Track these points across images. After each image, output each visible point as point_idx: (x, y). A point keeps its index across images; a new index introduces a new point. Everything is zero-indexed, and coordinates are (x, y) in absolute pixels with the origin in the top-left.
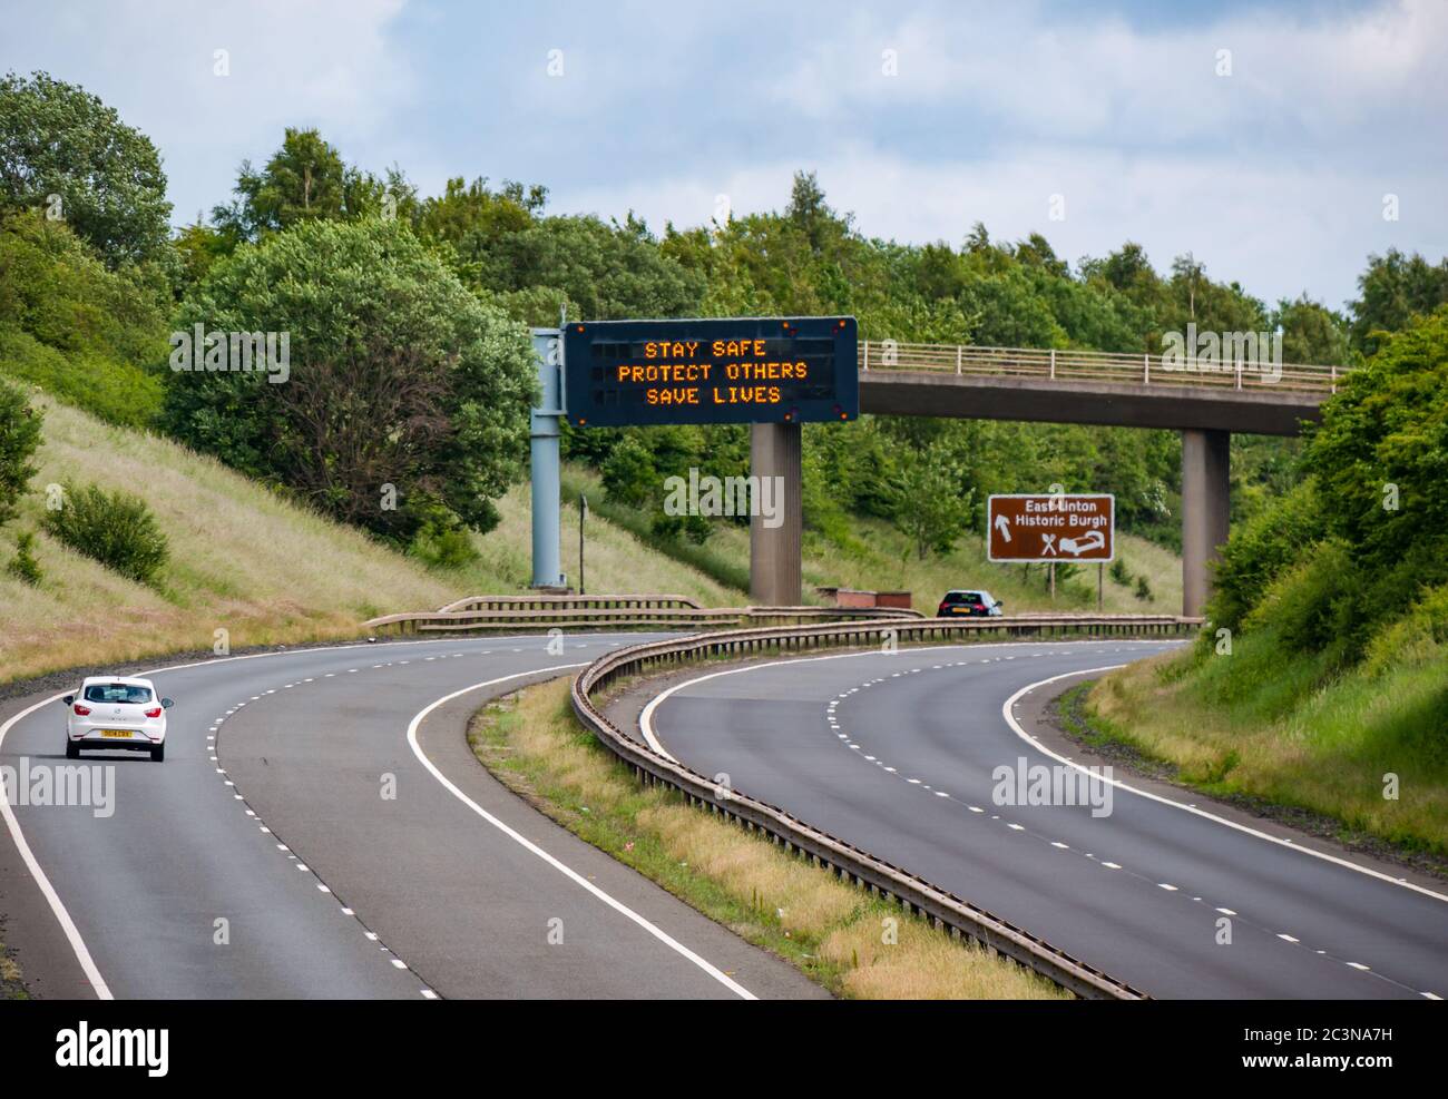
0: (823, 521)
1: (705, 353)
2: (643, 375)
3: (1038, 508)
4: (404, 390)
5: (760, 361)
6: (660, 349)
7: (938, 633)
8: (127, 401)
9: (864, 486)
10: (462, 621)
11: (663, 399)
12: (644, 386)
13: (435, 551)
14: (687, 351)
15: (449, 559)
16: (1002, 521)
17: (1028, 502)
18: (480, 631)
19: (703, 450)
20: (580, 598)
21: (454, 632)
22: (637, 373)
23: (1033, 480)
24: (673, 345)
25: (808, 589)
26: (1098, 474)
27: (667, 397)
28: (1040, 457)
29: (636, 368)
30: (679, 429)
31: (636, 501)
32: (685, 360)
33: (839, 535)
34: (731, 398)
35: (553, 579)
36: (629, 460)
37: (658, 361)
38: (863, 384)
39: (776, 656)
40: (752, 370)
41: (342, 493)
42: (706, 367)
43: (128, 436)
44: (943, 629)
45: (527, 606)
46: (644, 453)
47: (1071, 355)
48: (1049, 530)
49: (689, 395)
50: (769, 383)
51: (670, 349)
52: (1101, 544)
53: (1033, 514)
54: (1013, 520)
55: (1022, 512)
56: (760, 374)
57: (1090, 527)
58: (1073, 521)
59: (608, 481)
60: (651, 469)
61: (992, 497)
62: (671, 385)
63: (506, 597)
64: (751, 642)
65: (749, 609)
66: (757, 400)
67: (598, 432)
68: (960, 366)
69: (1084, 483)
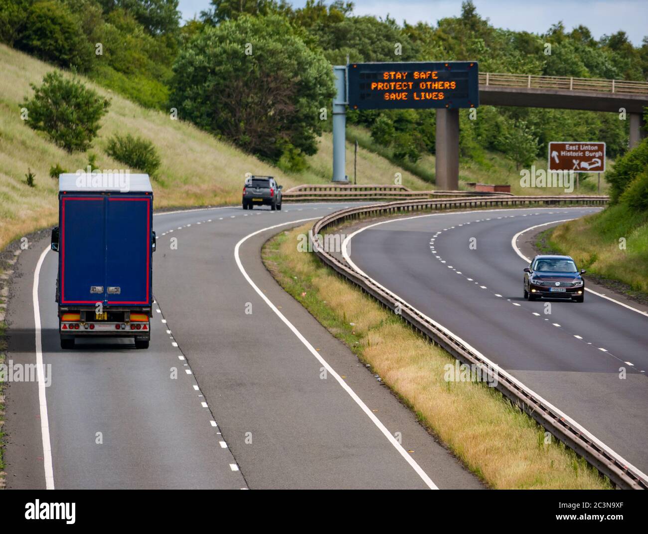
0: (472, 153)
1: (410, 77)
2: (383, 87)
3: (571, 148)
4: (274, 93)
5: (435, 81)
6: (390, 75)
7: (510, 203)
8: (153, 97)
9: (492, 138)
10: (297, 196)
11: (392, 97)
12: (383, 92)
13: (289, 165)
14: (402, 76)
15: (295, 168)
16: (555, 154)
17: (567, 146)
18: (304, 201)
19: (418, 121)
20: (353, 186)
21: (293, 201)
22: (380, 86)
23: (571, 136)
24: (396, 73)
25: (461, 183)
26: (601, 133)
27: (393, 96)
28: (575, 125)
29: (380, 83)
30: (407, 111)
31: (386, 144)
32: (402, 80)
33: (479, 159)
34: (421, 97)
35: (342, 178)
36: (383, 125)
37: (389, 81)
38: (481, 91)
39: (430, 213)
40: (431, 85)
41: (247, 138)
42: (411, 84)
43: (152, 113)
44: (513, 201)
45: (328, 189)
46: (390, 122)
47: (590, 80)
48: (576, 158)
49: (403, 96)
50: (439, 91)
51: (395, 75)
52: (599, 164)
53: (569, 151)
54: (559, 153)
55: (564, 150)
56: (435, 87)
57: (594, 157)
58: (587, 154)
59: (374, 134)
60: (394, 130)
61: (550, 143)
62: (395, 91)
63: (324, 186)
64: (422, 206)
65: (432, 192)
66: (433, 98)
67: (370, 112)
68: (532, 84)
69: (594, 137)
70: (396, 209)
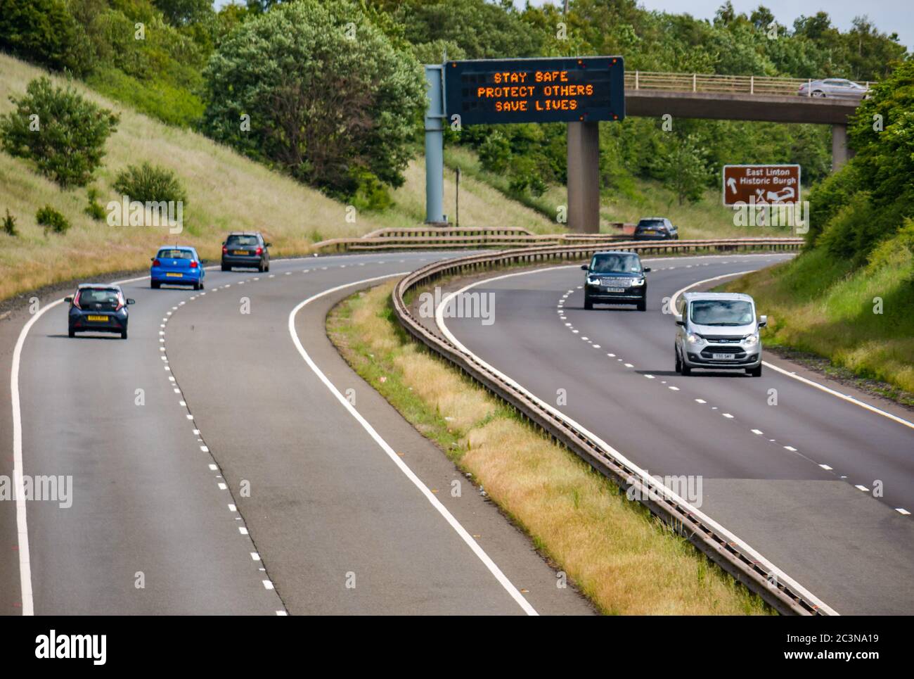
0: (617, 182)
1: (530, 80)
2: (493, 93)
3: (754, 173)
4: (345, 102)
5: (565, 84)
6: (503, 78)
7: (669, 250)
8: (178, 111)
9: (645, 161)
10: (377, 244)
11: (506, 108)
12: (493, 100)
13: (367, 202)
14: (520, 79)
15: (375, 205)
16: (731, 182)
17: (748, 170)
18: (388, 250)
19: (543, 139)
20: (454, 229)
21: (371, 250)
22: (489, 92)
23: (754, 156)
24: (511, 74)
25: (604, 224)
26: (794, 152)
27: (507, 106)
28: (758, 143)
29: (488, 89)
30: (527, 126)
31: (499, 170)
32: (519, 84)
33: (628, 190)
34: (546, 107)
35: (439, 219)
36: (495, 146)
37: (502, 85)
38: (627, 98)
39: (559, 264)
40: (559, 90)
41: (307, 166)
42: (531, 89)
43: (177, 132)
44: (673, 248)
45: (420, 234)
46: (506, 142)
47: (777, 80)
48: (761, 187)
49: (521, 106)
50: (570, 98)
51: (509, 77)
52: (792, 195)
53: (751, 177)
54: (738, 181)
55: (744, 175)
56: (564, 93)
57: (785, 185)
58: (775, 180)
59: (483, 158)
60: (509, 151)
61: (725, 166)
62: (510, 99)
63: (413, 229)
64: (548, 255)
65: (563, 236)
66: (563, 108)
67: (476, 128)
68: (698, 86)
69: (786, 159)
70: (512, 259)
